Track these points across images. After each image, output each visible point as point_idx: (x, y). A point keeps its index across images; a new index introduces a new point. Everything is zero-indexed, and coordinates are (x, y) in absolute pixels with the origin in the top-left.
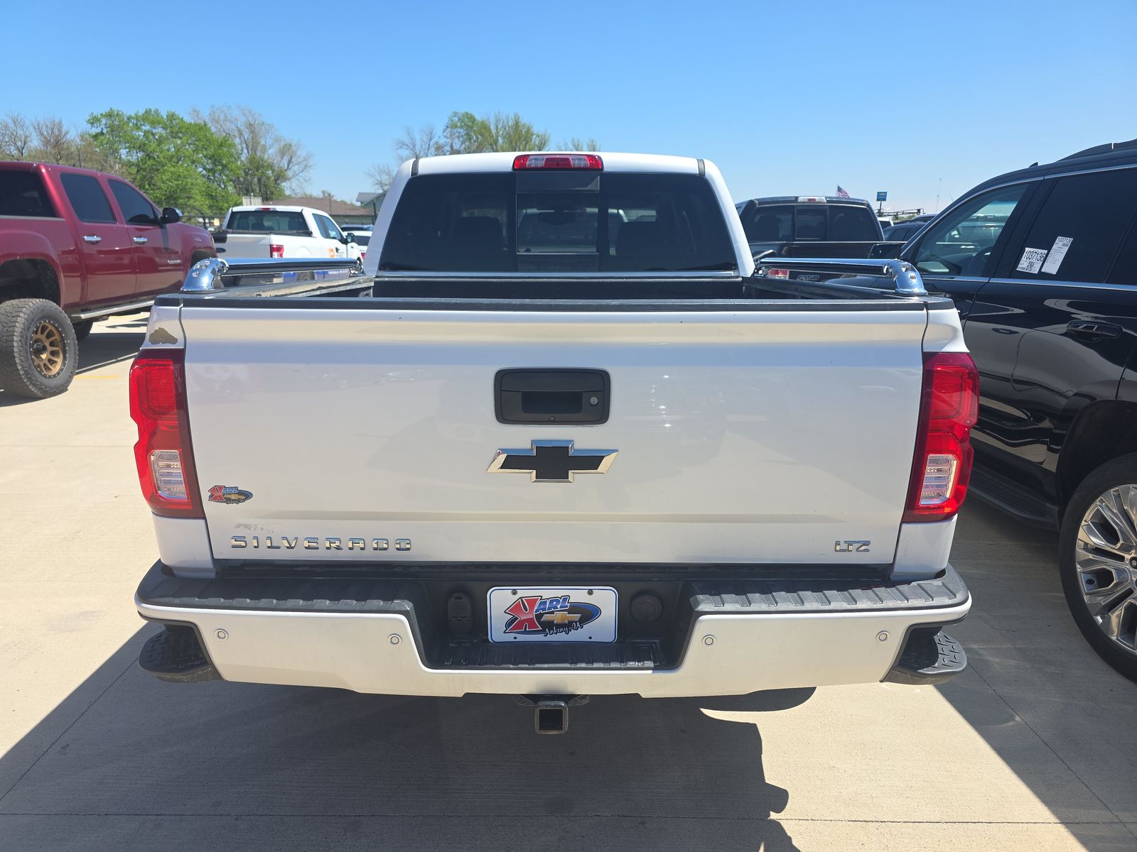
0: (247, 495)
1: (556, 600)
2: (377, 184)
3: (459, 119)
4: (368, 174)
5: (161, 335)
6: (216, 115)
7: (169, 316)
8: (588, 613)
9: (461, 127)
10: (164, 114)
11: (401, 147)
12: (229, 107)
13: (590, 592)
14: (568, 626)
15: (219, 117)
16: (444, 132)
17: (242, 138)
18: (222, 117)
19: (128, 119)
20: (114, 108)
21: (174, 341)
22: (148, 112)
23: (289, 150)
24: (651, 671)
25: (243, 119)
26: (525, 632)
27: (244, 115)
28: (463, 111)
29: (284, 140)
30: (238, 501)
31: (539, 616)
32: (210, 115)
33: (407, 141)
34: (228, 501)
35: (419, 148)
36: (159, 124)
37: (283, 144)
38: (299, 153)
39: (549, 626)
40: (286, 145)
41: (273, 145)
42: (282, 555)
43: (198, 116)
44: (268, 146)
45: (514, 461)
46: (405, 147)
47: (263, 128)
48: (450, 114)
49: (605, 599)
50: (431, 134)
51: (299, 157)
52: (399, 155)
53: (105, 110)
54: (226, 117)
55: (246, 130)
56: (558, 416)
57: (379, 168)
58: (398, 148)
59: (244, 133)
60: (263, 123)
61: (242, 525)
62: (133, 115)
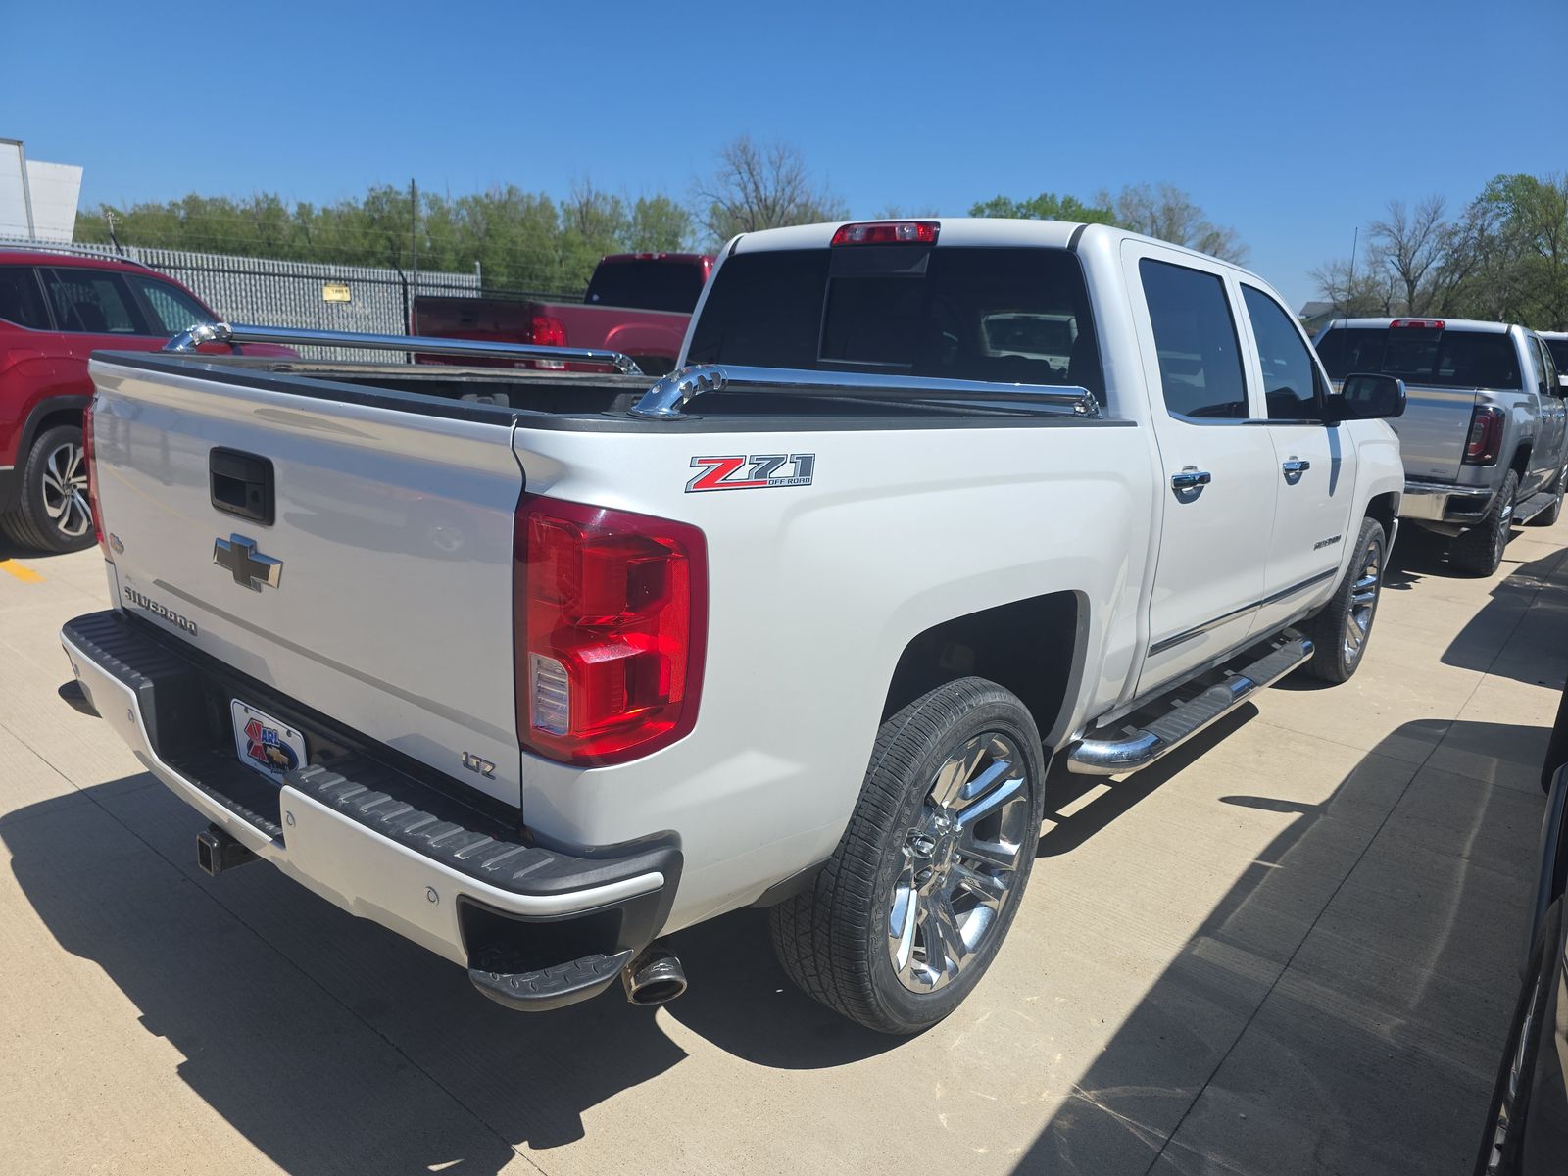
2: (1325, 289)
3: (1506, 187)
4: (1314, 275)
6: (1129, 198)
9: (1508, 199)
10: (1060, 201)
11: (1378, 234)
12: (1148, 186)
15: (1132, 200)
16: (1473, 208)
17: (1155, 228)
18: (1136, 200)
19: (1018, 208)
20: (1002, 196)
22: (1043, 198)
23: (1215, 241)
25: (1162, 202)
27: (1165, 196)
28: (1515, 174)
29: (1212, 228)
32: (1122, 198)
33: (1390, 223)
35: (1409, 234)
36: (1051, 213)
37: (1209, 233)
38: (1228, 246)
40: (1212, 235)
41: (1193, 235)
43: (1104, 201)
44: (1186, 238)
46: (1385, 233)
47: (1185, 214)
48: (1490, 179)
50: (1435, 212)
51: (1228, 251)
52: (1372, 246)
53: (991, 198)
54: (1140, 200)
55: (1163, 217)
57: (1335, 266)
58: (1371, 236)
59: (1159, 220)
60: (1187, 206)
62: (1025, 203)
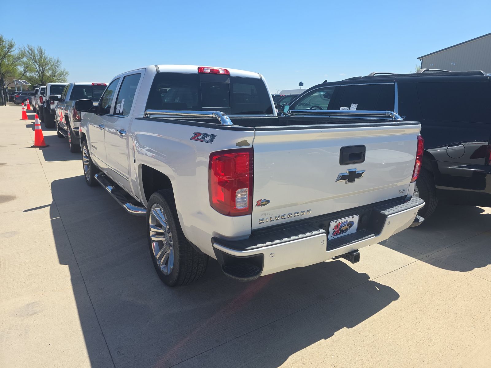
0: (268, 202)
1: (345, 222)
5: (245, 143)
7: (250, 135)
8: (351, 224)
13: (353, 217)
14: (347, 230)
21: (249, 145)
24: (375, 237)
26: (337, 235)
30: (265, 204)
31: (340, 229)
34: (262, 205)
39: (342, 231)
42: (275, 223)
45: (343, 177)
49: (355, 219)
56: (356, 161)
61: (263, 214)
